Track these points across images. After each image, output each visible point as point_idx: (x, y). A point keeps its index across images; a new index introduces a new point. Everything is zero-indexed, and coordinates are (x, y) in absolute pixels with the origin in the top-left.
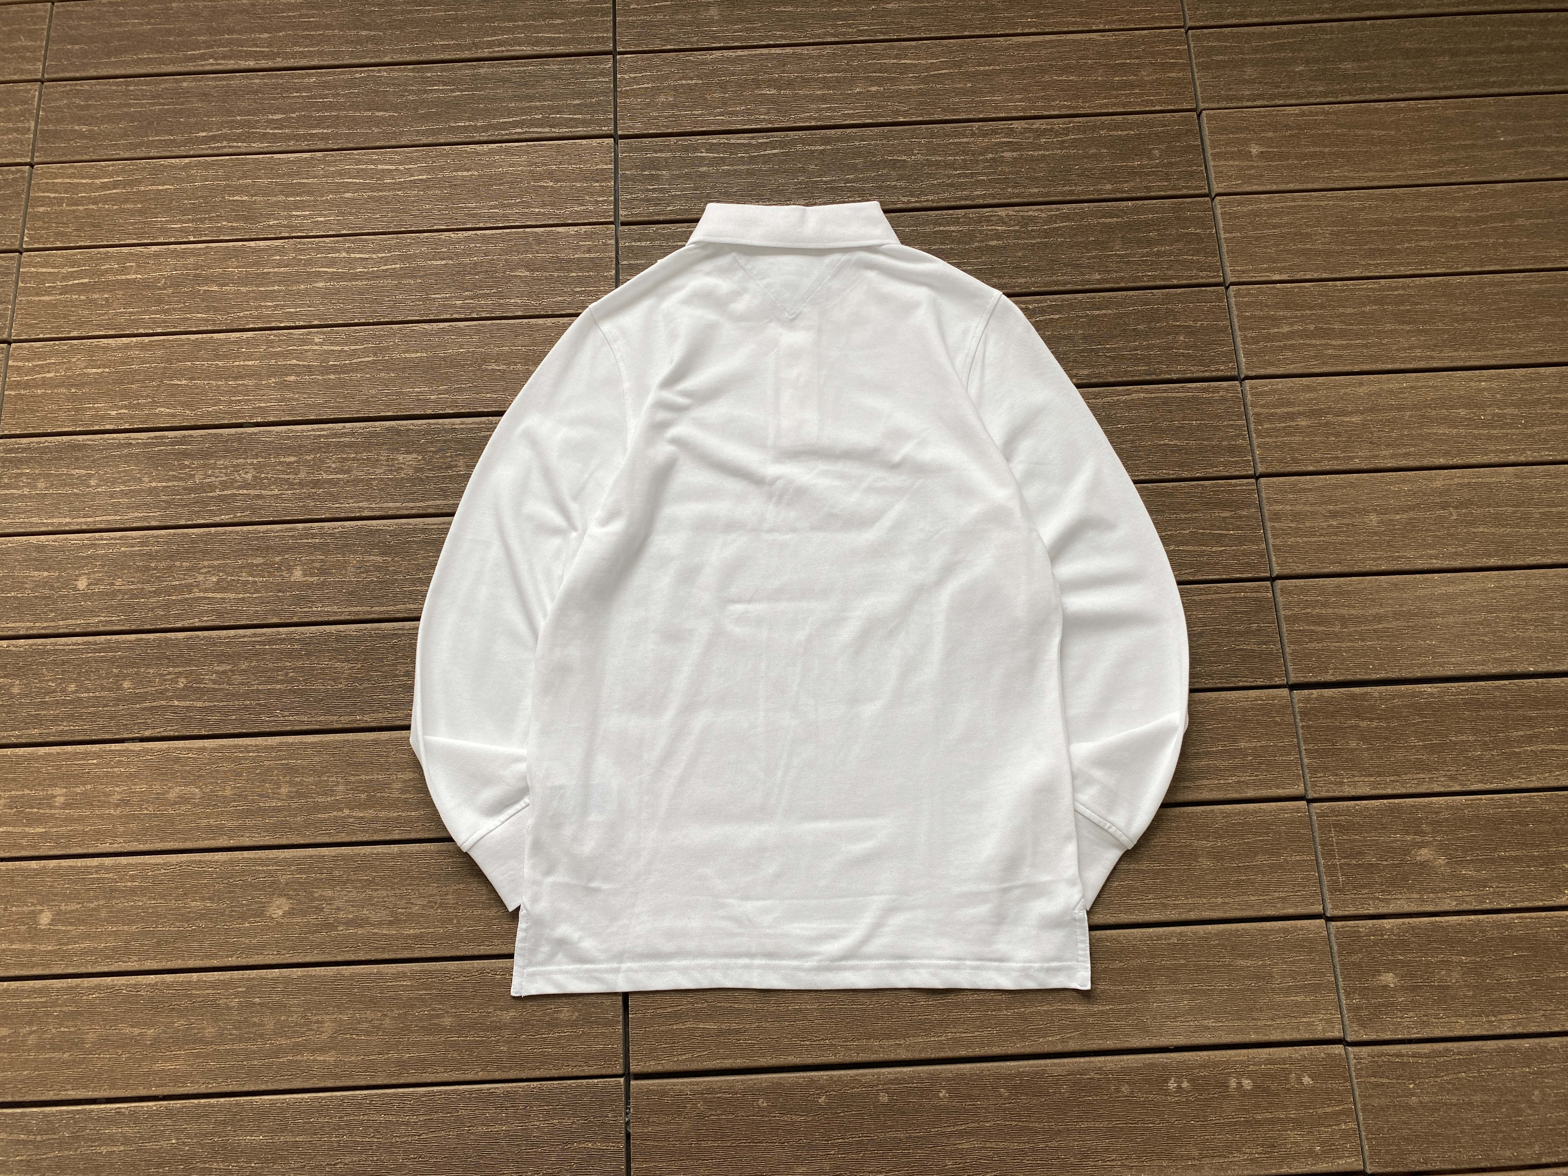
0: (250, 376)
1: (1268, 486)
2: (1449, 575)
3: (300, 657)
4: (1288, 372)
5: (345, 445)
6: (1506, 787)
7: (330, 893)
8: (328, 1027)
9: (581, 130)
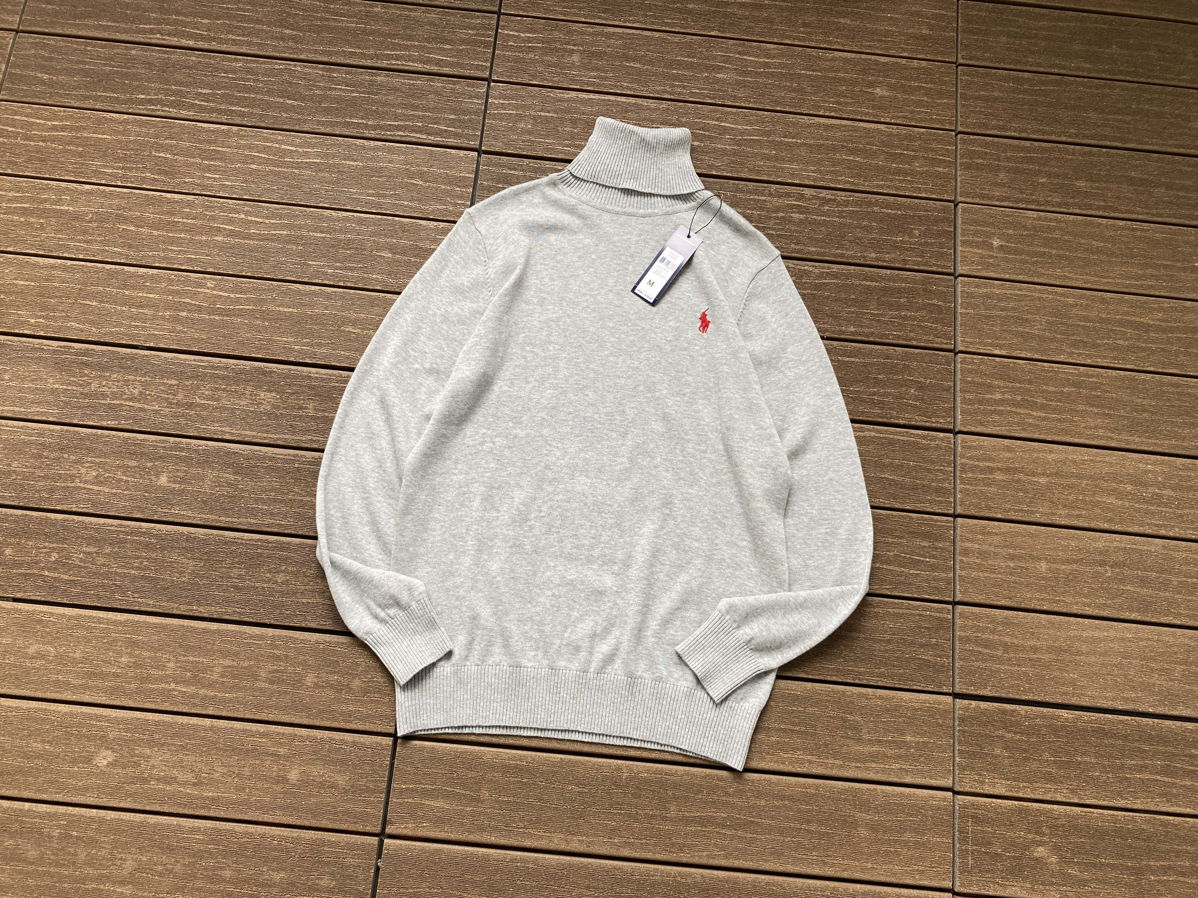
0: (150, 307)
1: (963, 526)
2: (1097, 622)
3: (154, 550)
4: (994, 432)
5: (218, 377)
6: (1115, 805)
7: (148, 752)
8: (129, 865)
9: (452, 141)
